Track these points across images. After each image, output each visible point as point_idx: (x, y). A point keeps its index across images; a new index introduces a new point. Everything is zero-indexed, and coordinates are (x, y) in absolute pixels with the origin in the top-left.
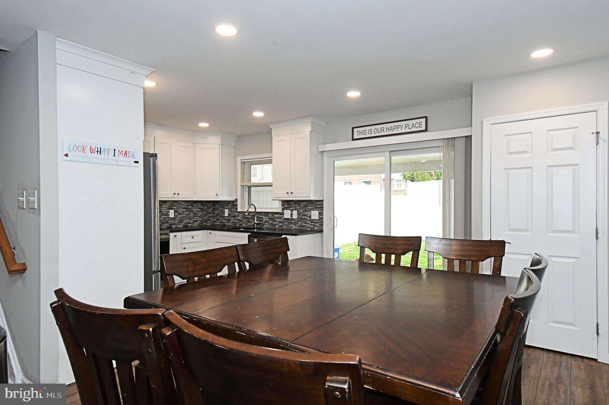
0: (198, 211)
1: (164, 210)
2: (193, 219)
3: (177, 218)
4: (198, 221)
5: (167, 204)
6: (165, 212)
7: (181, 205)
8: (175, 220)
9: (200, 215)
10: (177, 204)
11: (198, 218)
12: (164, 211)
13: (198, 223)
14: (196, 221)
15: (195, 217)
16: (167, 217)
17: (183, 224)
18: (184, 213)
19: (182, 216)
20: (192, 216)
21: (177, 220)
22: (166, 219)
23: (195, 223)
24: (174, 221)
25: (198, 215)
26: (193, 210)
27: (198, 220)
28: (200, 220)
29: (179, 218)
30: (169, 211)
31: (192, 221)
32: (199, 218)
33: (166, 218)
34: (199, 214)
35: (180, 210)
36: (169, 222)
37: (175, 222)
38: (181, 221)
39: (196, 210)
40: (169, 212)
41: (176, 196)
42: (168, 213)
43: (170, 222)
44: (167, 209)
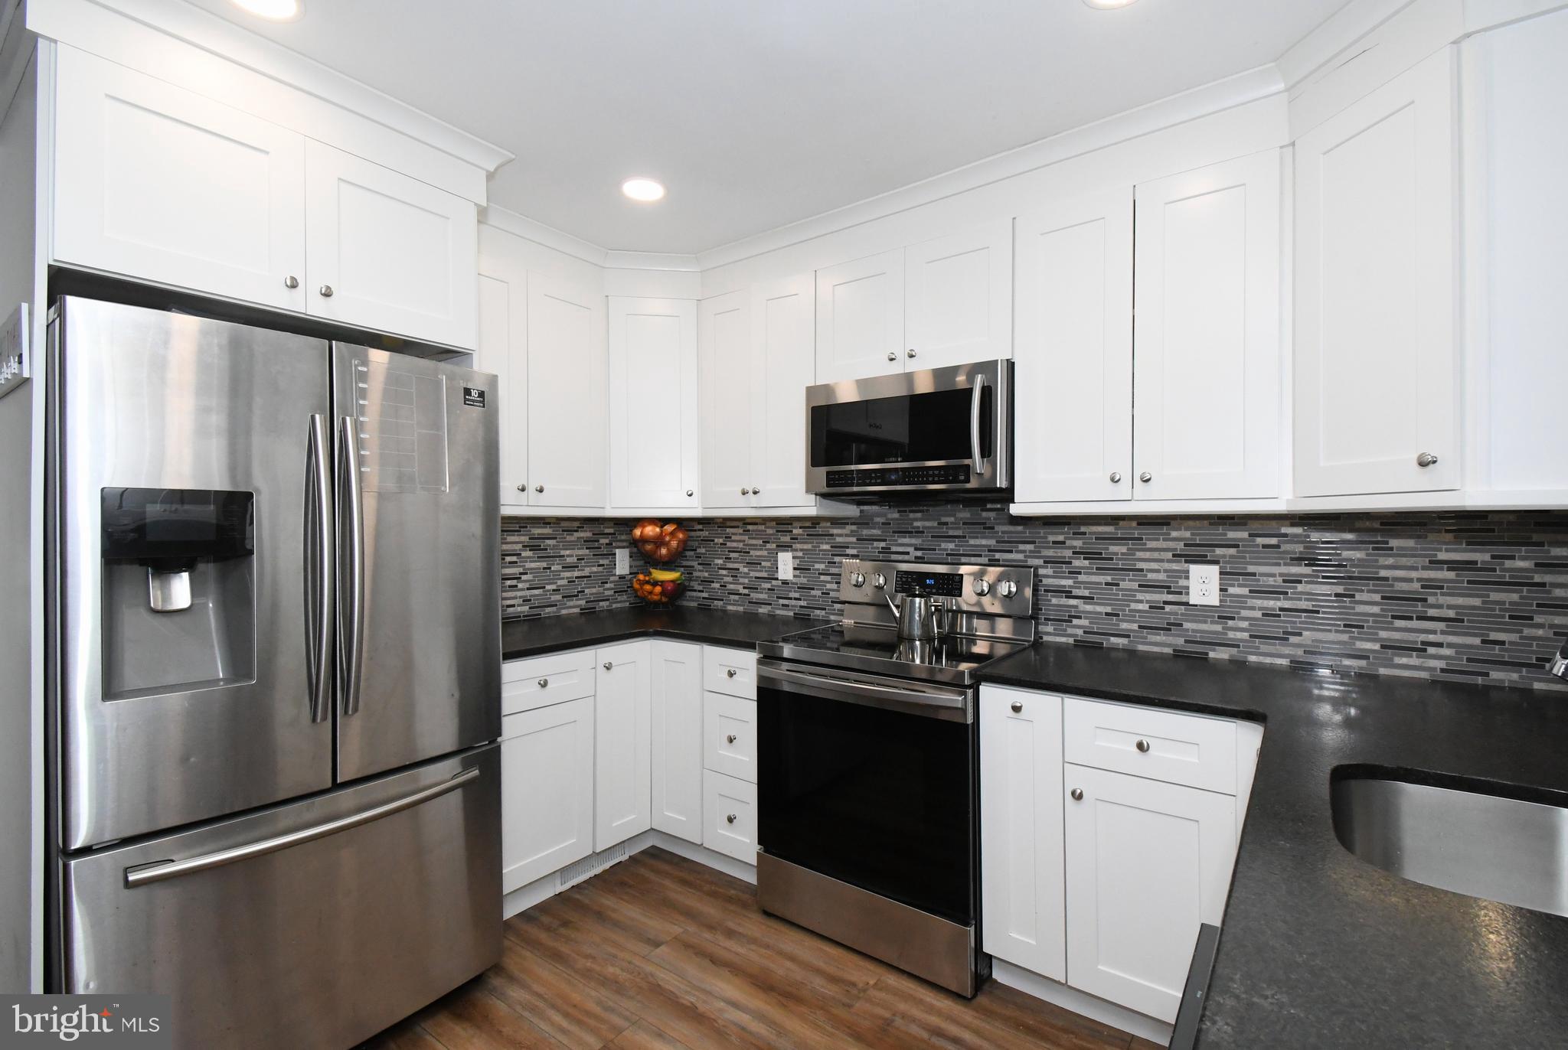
0: (1428, 585)
1: (1154, 566)
2: (1383, 634)
3: (1244, 613)
4: (1431, 650)
5: (1174, 534)
6: (1162, 576)
7: (1274, 541)
8: (1230, 623)
9: (1451, 614)
10: (1245, 535)
11: (1434, 632)
12: (1158, 571)
13: (1440, 664)
14: (1421, 650)
15: (1399, 623)
16: (1171, 598)
17: (1287, 651)
18: (1300, 587)
19: (1287, 604)
20: (1376, 609)
21: (1245, 624)
22: (1168, 608)
23: (1398, 660)
24: (1218, 628)
25: (1431, 612)
26: (1383, 573)
27: (1440, 645)
28: (1450, 645)
29: (1258, 614)
30: (1188, 572)
31: (1377, 647)
32: (1443, 632)
33: (1166, 603)
34: (1446, 604)
35: (1272, 573)
36: (1187, 625)
37: (1231, 635)
38: (1275, 628)
39: (1414, 574)
40: (1187, 578)
41: (1123, 490)
42: (1182, 582)
43: (1194, 631)
44: (1169, 561)
